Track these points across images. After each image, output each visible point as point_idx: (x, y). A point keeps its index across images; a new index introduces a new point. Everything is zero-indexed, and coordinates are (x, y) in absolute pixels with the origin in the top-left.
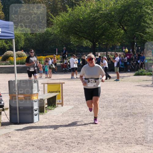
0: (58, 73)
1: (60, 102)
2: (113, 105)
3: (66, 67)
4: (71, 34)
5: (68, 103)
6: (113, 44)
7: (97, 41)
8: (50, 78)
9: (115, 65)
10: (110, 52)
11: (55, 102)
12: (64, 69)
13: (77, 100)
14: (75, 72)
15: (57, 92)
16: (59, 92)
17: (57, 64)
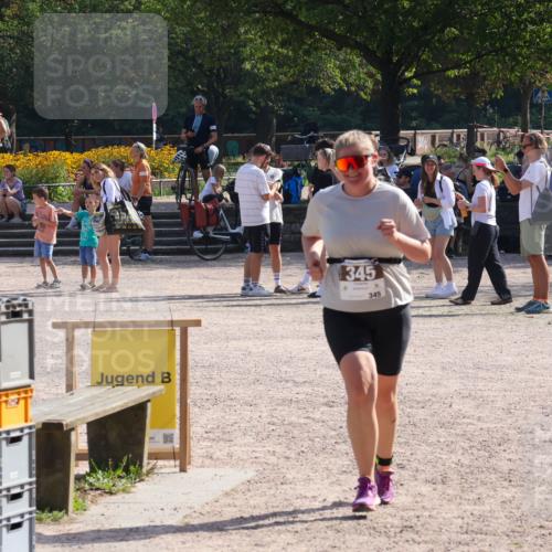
0: (161, 262)
1: (168, 447)
2: (505, 466)
3: (208, 224)
4: (249, 12)
5: (220, 451)
6: (514, 77)
7: (408, 59)
8: (112, 288)
9: (525, 211)
10: (491, 126)
11: (141, 443)
12: (197, 234)
13: (281, 430)
14: (266, 251)
15: (149, 379)
16: (167, 379)
17: (156, 200)
